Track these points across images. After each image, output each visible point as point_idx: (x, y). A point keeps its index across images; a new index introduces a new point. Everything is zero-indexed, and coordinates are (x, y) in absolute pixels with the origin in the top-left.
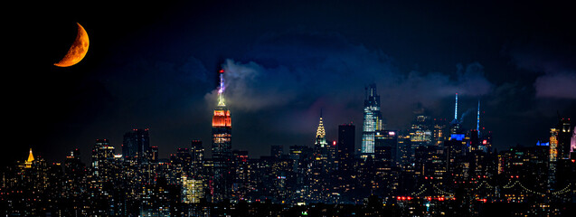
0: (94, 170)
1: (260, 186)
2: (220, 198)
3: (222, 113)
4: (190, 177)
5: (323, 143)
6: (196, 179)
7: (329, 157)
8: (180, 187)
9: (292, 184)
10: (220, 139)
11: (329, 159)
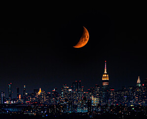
0: (62, 95)
1: (118, 100)
2: (104, 104)
3: (106, 76)
4: (94, 97)
5: (139, 85)
6: (97, 97)
7: (142, 89)
8: (91, 100)
9: (129, 99)
10: (105, 84)
11: (142, 90)
